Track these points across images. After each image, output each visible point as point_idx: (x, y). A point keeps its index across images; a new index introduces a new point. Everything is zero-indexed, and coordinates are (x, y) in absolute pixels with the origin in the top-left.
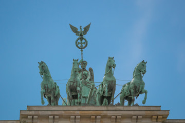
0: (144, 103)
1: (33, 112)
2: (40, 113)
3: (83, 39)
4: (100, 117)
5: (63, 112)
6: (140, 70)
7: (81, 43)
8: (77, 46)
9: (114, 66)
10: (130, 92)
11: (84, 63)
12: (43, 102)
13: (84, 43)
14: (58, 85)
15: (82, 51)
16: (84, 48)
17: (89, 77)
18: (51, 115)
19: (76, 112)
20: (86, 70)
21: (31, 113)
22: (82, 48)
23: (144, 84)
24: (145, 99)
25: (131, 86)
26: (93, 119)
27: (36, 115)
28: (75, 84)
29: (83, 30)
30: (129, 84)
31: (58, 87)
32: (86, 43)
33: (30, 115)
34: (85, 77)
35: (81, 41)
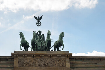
0: (63, 49)
1: (16, 54)
2: (19, 54)
3: (40, 22)
4: (44, 56)
5: (28, 54)
6: (62, 36)
7: (39, 24)
8: (37, 25)
9: (50, 34)
10: (57, 45)
11: (40, 32)
12: (21, 49)
14: (28, 42)
16: (40, 26)
17: (42, 38)
18: (24, 55)
19: (34, 54)
21: (15, 54)
22: (39, 26)
23: (63, 41)
24: (63, 48)
25: (58, 42)
26: (41, 56)
27: (17, 55)
28: (34, 42)
29: (39, 18)
30: (57, 41)
31: (28, 43)
34: (40, 38)
35: (39, 23)
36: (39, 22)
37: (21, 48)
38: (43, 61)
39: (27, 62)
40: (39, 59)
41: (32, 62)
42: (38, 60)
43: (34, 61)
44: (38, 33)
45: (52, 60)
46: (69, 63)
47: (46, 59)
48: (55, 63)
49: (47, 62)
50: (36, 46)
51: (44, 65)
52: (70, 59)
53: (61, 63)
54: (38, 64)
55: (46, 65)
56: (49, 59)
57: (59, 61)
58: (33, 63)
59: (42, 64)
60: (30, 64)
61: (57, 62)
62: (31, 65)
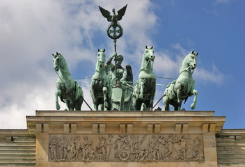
1: (43, 119)
2: (52, 119)
3: (117, 25)
4: (131, 126)
5: (82, 120)
6: (189, 64)
7: (115, 31)
8: (109, 35)
9: (153, 58)
10: (176, 93)
12: (58, 107)
13: (118, 31)
15: (115, 42)
16: (118, 37)
18: (66, 123)
19: (100, 120)
20: (121, 68)
21: (40, 119)
23: (193, 82)
25: (177, 85)
28: (101, 82)
32: (121, 31)
33: (38, 122)
35: (115, 28)
36: (115, 25)
37: (57, 102)
38: (131, 143)
39: (78, 147)
40: (116, 137)
41: (94, 146)
42: (114, 140)
43: (100, 144)
44: (113, 63)
45: (160, 140)
46: (215, 149)
47: (141, 137)
48: (168, 148)
49: (145, 145)
50: (107, 97)
52: (217, 136)
53: (189, 150)
54: (113, 151)
55: (141, 154)
56: (149, 138)
57: (183, 144)
58: (98, 149)
59: (128, 153)
60: (89, 153)
61: (176, 146)
62: (90, 156)
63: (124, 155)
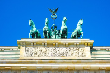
2: (27, 41)
4: (57, 43)
18: (32, 42)
19: (45, 41)
26: (54, 44)
33: (21, 42)
38: (57, 50)
39: (36, 51)
41: (43, 51)
42: (50, 49)
46: (90, 52)
47: (61, 48)
49: (62, 51)
51: (57, 55)
53: (80, 53)
54: (50, 53)
55: (61, 54)
56: (64, 49)
57: (77, 50)
59: (56, 53)
61: (75, 51)
62: (41, 54)
63: (54, 54)
